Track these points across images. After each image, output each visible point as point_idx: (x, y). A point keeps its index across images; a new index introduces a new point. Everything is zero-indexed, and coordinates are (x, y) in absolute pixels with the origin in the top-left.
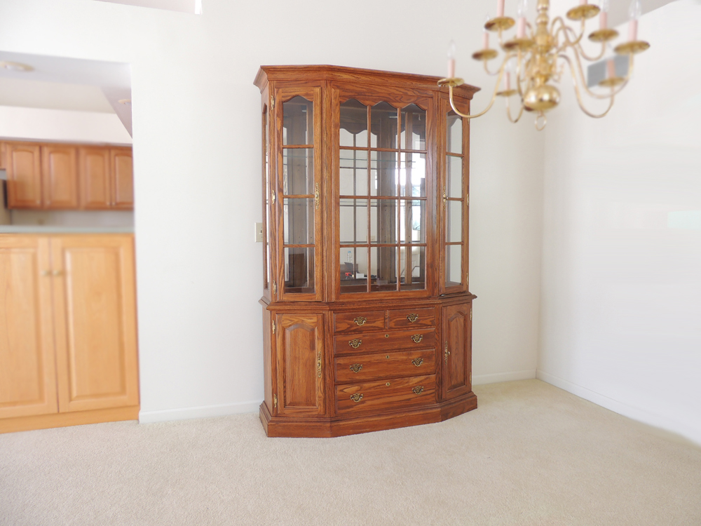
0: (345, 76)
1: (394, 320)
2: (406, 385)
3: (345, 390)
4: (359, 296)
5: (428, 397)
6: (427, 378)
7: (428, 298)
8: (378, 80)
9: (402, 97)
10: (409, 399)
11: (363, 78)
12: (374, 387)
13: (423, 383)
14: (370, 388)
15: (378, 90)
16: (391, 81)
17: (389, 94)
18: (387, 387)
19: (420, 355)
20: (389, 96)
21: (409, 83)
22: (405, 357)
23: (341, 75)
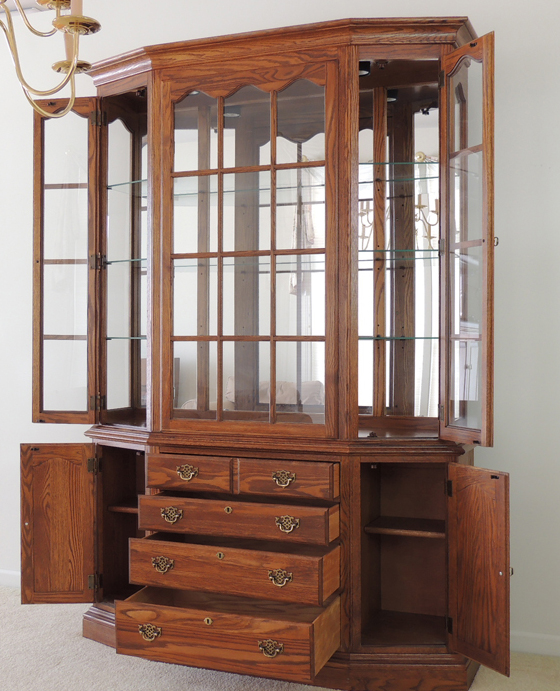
0: (181, 58)
1: (249, 479)
2: (246, 631)
3: (130, 613)
4: (200, 426)
5: (294, 668)
6: (291, 628)
7: (327, 441)
8: (233, 51)
9: (277, 71)
10: (253, 663)
11: (209, 54)
12: (181, 620)
13: (284, 636)
14: (174, 620)
15: (235, 68)
16: (256, 48)
17: (253, 71)
18: (205, 626)
19: (285, 565)
20: (251, 75)
21: (288, 43)
22: (254, 563)
23: (173, 57)
